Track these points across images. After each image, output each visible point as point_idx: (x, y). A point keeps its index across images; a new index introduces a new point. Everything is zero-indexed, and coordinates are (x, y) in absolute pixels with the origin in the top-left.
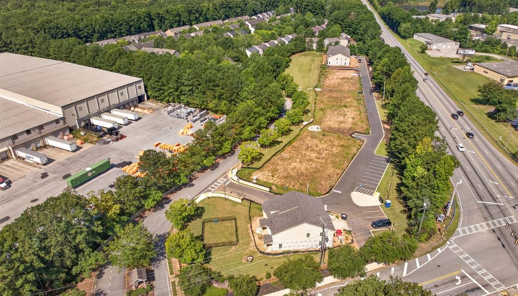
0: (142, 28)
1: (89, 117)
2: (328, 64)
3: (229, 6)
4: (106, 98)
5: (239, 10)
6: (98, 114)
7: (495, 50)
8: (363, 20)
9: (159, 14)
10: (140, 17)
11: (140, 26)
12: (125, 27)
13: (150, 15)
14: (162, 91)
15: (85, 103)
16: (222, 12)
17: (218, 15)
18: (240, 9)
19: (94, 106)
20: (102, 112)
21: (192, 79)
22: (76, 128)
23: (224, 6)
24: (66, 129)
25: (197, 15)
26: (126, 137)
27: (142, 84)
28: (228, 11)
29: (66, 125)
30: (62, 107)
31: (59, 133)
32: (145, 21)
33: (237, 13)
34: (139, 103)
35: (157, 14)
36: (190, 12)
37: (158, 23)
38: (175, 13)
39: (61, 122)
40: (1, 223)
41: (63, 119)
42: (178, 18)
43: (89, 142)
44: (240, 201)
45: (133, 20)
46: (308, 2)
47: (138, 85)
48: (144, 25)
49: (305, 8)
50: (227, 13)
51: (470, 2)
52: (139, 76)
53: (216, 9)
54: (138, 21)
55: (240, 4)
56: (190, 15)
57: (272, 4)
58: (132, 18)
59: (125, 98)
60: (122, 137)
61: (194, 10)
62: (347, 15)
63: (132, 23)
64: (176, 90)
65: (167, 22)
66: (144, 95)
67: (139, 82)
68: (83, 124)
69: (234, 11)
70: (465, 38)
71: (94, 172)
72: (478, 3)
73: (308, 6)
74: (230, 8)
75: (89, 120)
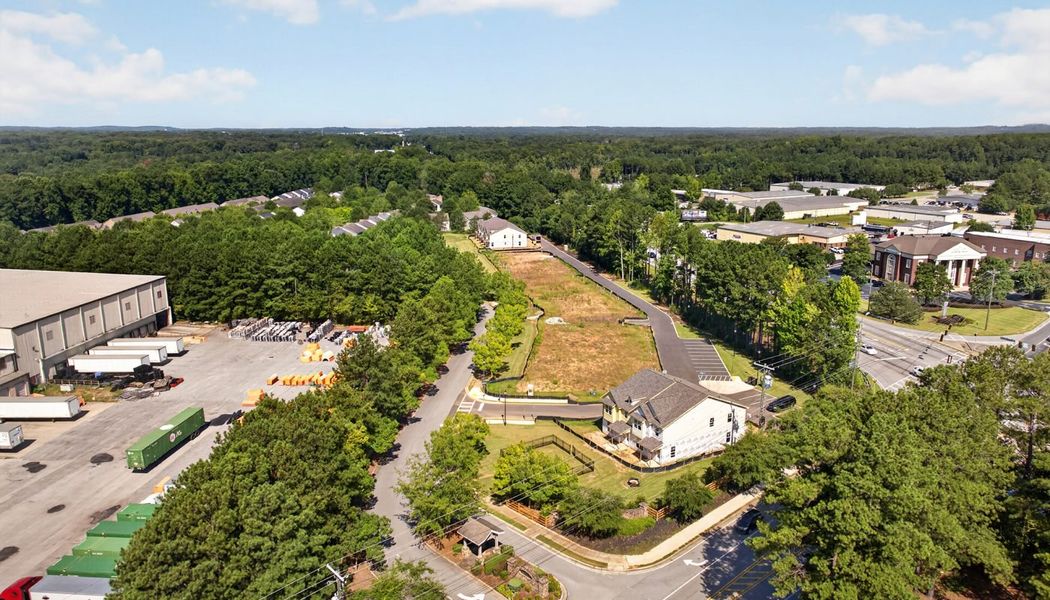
0: (48, 217)
1: (67, 354)
2: (490, 247)
3: (224, 177)
4: (98, 313)
5: (244, 185)
6: (85, 350)
7: (721, 216)
8: (511, 183)
9: (82, 188)
10: (41, 194)
11: (43, 213)
12: (9, 211)
13: (60, 190)
14: (214, 298)
15: (60, 322)
16: (212, 188)
17: (205, 193)
18: (246, 184)
19: (77, 330)
20: (91, 345)
21: (291, 262)
22: (39, 381)
23: (216, 177)
24: (24, 382)
25: (164, 192)
26: (183, 380)
27: (163, 287)
28: (223, 187)
29: (20, 373)
30: (14, 329)
31: (8, 389)
32: (53, 201)
33: (240, 192)
34: (158, 330)
35: (78, 187)
36: (149, 188)
37: (82, 208)
38: (118, 187)
39: (10, 365)
40: (3, 559)
41: (14, 357)
42: (124, 198)
43: (96, 401)
44: (533, 423)
45: (25, 199)
46: (385, 167)
47: (157, 289)
48: (52, 209)
49: (380, 178)
50: (222, 191)
51: (635, 167)
52: (152, 272)
53: (200, 183)
54: (37, 200)
55: (244, 175)
56: (148, 192)
57: (302, 176)
58: (23, 195)
59: (133, 317)
60: (175, 382)
61: (156, 182)
62: (477, 177)
63: (25, 204)
64: (255, 289)
65: (100, 205)
66: (166, 312)
67: (157, 282)
68: (53, 372)
69: (236, 187)
70: (670, 204)
71: (179, 433)
72: (647, 166)
73: (386, 172)
74: (226, 181)
75: (65, 363)
